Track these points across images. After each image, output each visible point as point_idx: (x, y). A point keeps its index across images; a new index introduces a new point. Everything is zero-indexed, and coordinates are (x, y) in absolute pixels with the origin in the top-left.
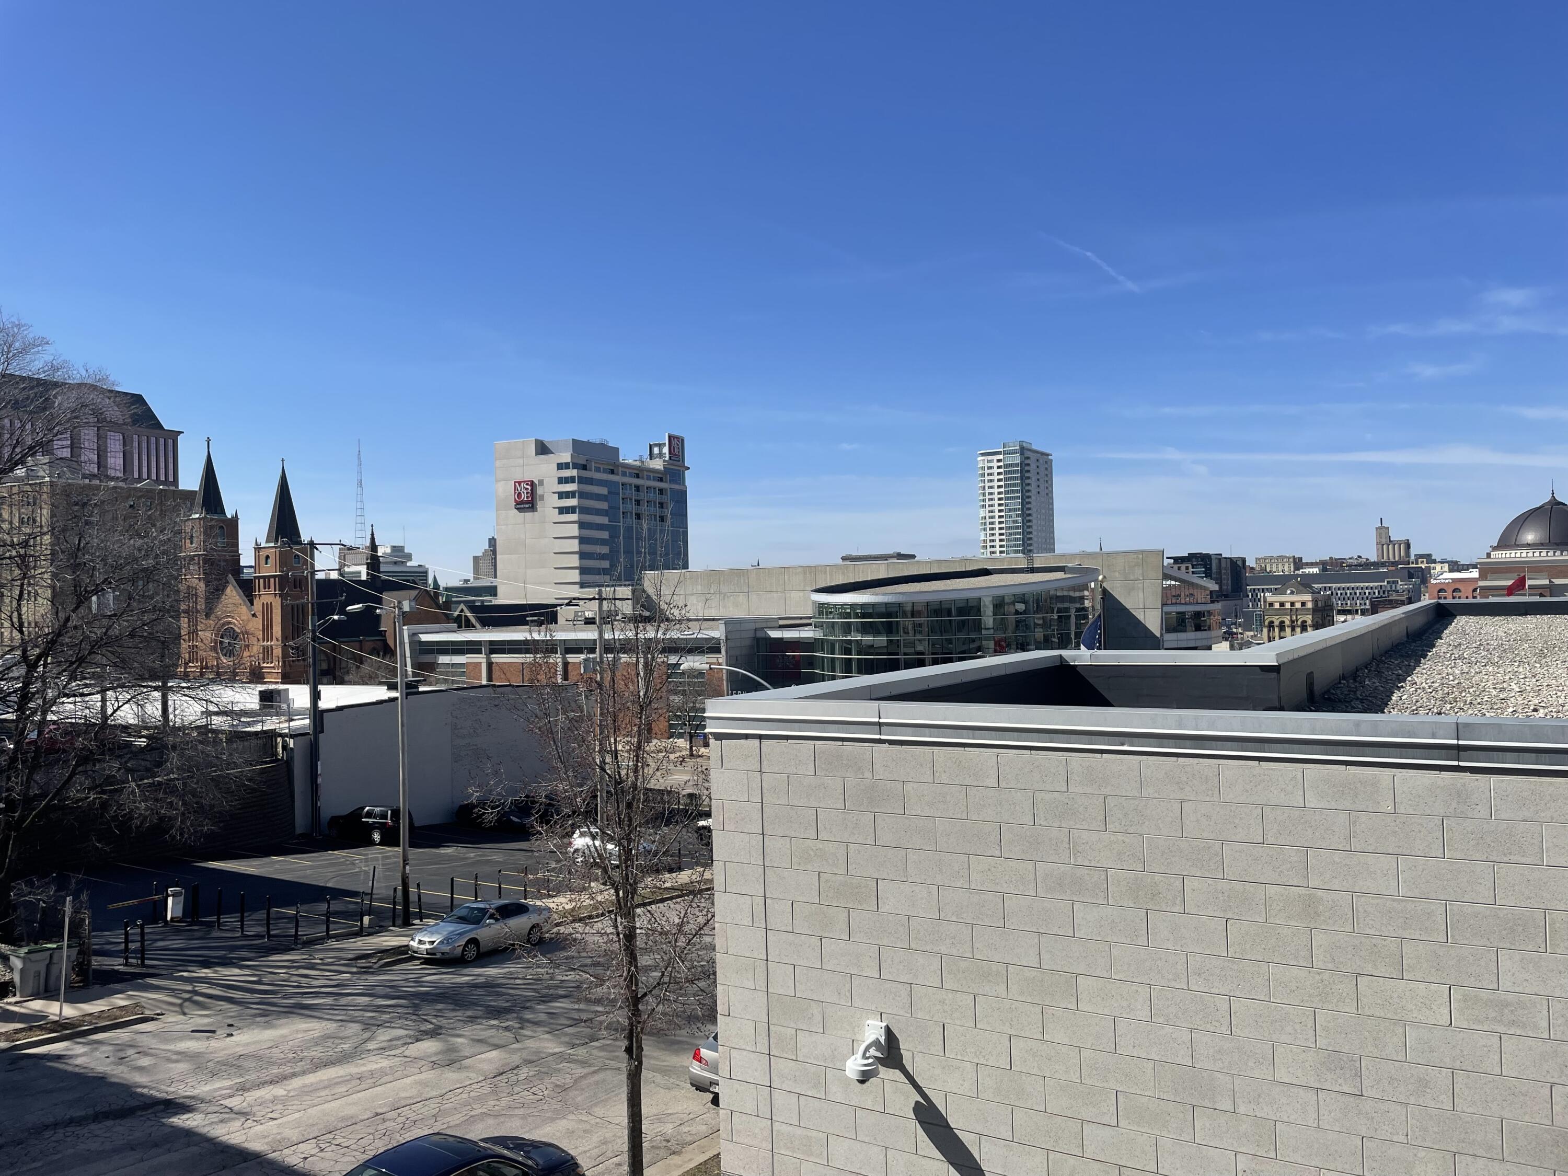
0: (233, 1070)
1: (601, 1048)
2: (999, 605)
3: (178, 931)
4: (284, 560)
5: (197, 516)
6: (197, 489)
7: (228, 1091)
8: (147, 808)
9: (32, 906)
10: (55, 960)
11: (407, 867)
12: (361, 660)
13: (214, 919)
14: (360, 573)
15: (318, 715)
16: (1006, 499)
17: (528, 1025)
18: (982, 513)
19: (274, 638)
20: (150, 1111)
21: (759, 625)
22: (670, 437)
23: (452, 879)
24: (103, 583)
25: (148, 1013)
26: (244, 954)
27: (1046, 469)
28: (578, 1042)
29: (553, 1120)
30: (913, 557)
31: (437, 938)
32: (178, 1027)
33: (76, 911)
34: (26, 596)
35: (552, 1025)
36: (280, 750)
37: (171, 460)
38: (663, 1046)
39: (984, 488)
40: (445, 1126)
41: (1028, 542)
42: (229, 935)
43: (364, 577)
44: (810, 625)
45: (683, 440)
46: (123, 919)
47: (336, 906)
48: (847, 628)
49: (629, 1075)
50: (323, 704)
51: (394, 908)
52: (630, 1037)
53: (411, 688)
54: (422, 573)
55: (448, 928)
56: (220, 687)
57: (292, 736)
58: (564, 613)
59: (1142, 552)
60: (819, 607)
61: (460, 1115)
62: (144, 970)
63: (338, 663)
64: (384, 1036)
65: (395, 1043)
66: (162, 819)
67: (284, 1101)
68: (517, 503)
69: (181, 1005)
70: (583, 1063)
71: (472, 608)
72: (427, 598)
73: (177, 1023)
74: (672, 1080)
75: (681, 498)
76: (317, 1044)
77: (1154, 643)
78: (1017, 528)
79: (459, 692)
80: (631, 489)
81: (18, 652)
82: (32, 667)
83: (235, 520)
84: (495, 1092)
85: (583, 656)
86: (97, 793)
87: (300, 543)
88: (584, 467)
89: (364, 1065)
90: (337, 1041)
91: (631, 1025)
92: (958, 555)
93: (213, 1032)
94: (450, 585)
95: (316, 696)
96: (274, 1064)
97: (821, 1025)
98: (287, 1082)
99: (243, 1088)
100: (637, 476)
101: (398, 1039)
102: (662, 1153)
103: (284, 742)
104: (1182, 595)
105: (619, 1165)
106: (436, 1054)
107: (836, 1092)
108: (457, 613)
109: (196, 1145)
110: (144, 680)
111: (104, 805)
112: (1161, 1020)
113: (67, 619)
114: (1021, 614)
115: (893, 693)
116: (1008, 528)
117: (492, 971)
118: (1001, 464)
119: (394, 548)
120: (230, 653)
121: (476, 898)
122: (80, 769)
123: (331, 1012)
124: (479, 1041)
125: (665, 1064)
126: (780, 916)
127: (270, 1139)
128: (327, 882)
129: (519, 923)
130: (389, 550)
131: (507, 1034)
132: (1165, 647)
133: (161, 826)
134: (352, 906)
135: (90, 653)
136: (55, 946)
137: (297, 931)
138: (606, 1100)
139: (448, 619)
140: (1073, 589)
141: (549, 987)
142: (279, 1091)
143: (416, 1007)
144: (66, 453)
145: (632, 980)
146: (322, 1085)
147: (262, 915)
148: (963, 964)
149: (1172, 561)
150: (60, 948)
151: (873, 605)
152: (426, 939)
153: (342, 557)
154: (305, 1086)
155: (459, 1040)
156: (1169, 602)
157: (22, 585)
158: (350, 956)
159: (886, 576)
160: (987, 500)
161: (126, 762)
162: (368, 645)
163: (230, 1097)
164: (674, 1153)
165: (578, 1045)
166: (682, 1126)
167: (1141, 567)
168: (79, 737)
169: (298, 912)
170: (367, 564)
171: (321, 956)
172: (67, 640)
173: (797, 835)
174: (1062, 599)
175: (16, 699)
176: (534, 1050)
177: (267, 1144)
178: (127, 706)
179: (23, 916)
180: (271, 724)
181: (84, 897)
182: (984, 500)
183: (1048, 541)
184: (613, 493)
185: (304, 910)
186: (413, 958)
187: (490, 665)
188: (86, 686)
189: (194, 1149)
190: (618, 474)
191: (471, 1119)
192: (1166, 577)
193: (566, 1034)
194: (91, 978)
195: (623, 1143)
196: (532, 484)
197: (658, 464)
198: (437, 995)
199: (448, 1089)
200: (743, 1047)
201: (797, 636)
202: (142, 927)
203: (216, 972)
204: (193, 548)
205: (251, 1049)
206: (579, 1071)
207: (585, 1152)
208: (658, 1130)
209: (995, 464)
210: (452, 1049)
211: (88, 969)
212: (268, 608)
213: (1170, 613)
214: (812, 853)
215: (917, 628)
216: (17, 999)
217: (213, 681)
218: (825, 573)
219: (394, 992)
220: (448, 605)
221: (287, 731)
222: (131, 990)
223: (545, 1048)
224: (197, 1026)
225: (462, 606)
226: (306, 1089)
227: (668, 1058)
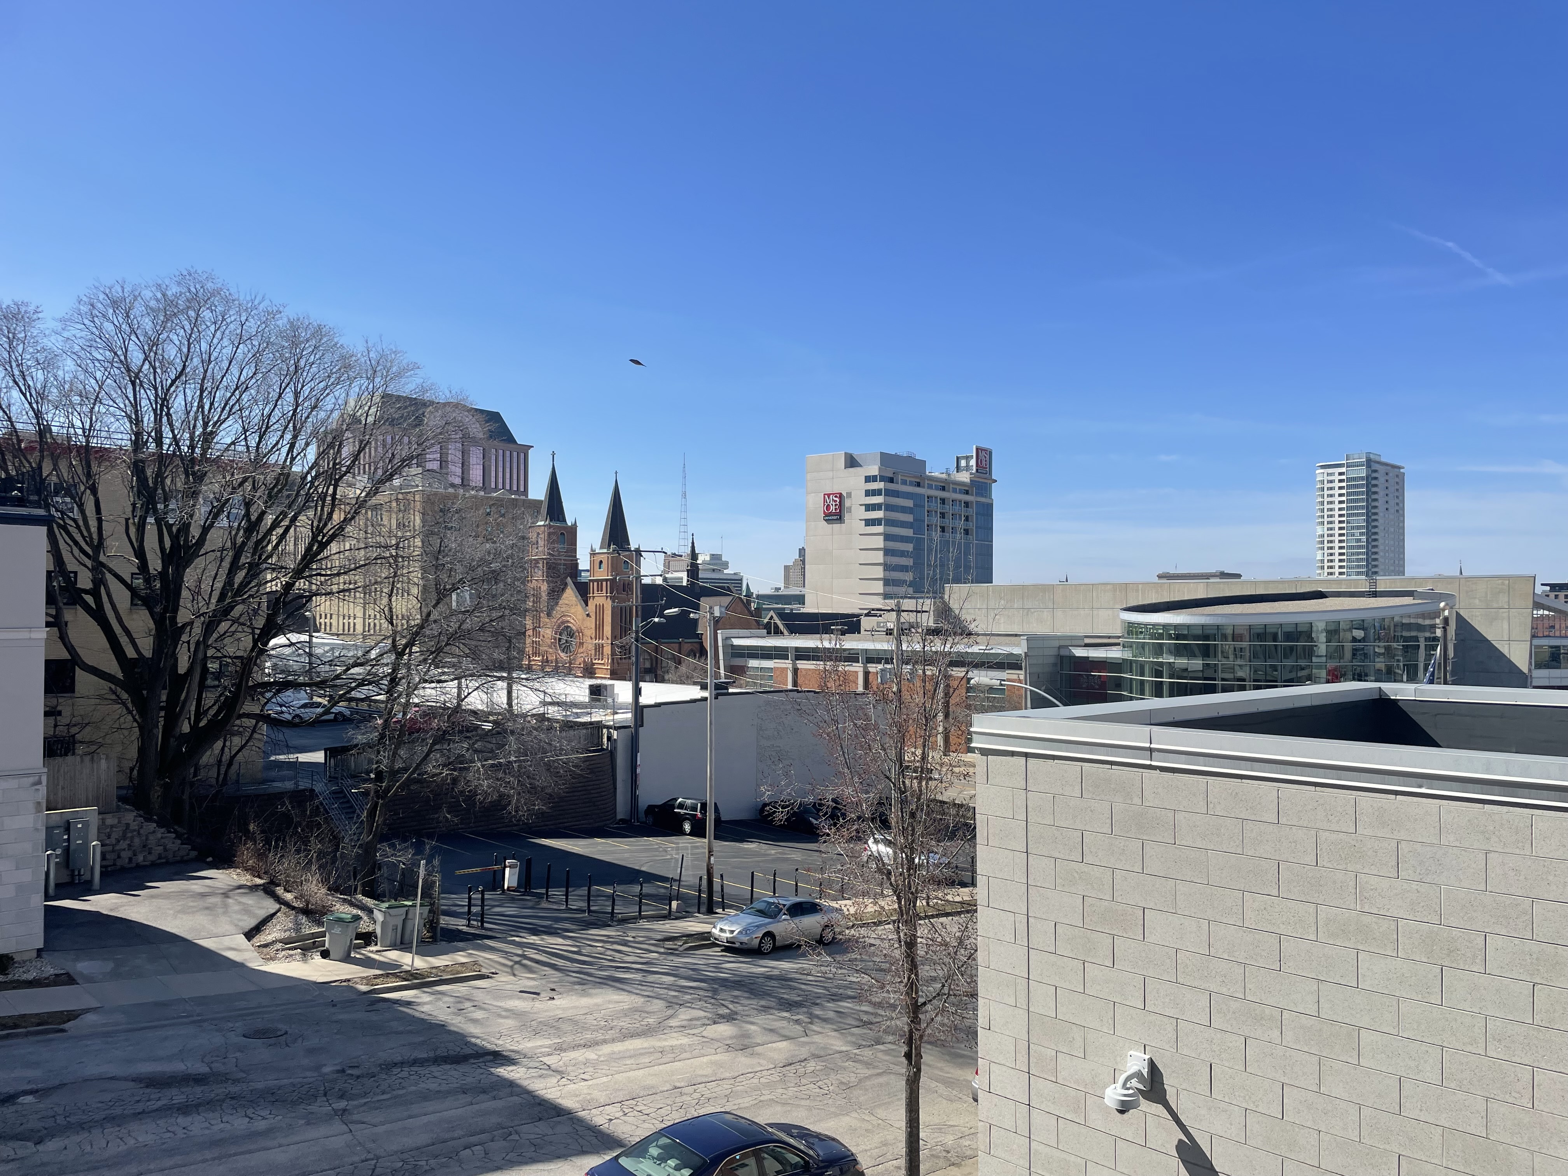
0: (552, 1031)
1: (886, 1052)
2: (1333, 632)
3: (513, 899)
4: (615, 566)
5: (542, 523)
6: (543, 499)
7: (547, 1050)
8: (489, 787)
9: (395, 866)
10: (410, 916)
11: (712, 858)
12: (679, 662)
13: (543, 891)
14: (682, 578)
15: (639, 710)
16: (1349, 515)
17: (816, 1020)
18: (1319, 530)
19: (605, 638)
20: (481, 1060)
21: (1063, 643)
22: (977, 449)
23: (753, 873)
24: (459, 582)
25: (484, 971)
26: (568, 926)
27: (1397, 483)
28: (864, 1043)
29: (836, 1115)
30: (1239, 576)
31: (737, 929)
32: (509, 987)
33: (429, 874)
34: (395, 591)
35: (840, 1022)
36: (605, 740)
37: (522, 472)
38: (947, 1057)
39: (1322, 503)
40: (736, 1107)
41: (1373, 563)
42: (555, 907)
43: (685, 584)
44: (1118, 644)
45: (991, 453)
46: (468, 885)
47: (648, 889)
48: (1159, 650)
49: (908, 1080)
50: (644, 700)
51: (700, 895)
52: (910, 1042)
53: (720, 689)
54: (737, 581)
55: (748, 919)
56: (553, 680)
57: (616, 728)
58: (866, 623)
59: (1508, 577)
60: (1129, 627)
61: (750, 1099)
62: (483, 932)
63: (659, 662)
64: (685, 1015)
65: (694, 1022)
66: (501, 796)
67: (595, 1064)
68: (826, 515)
69: (512, 967)
70: (868, 1064)
71: (782, 615)
72: (741, 604)
73: (507, 983)
74: (954, 1092)
75: (987, 512)
76: (626, 1015)
77: (1520, 680)
78: (1360, 547)
79: (764, 695)
80: (936, 502)
81: (390, 641)
82: (400, 655)
83: (574, 528)
84: (783, 1080)
85: (880, 666)
86: (449, 770)
87: (629, 550)
88: (891, 480)
89: (665, 1040)
90: (644, 1015)
91: (911, 1032)
92: (1290, 575)
93: (538, 994)
94: (762, 592)
95: (637, 692)
96: (588, 1029)
97: (1082, 1050)
98: (598, 1048)
99: (560, 1049)
100: (943, 489)
101: (698, 1019)
102: (941, 1163)
103: (609, 733)
104: (1557, 626)
105: (899, 1168)
106: (731, 1038)
107: (1096, 1119)
108: (766, 621)
109: (517, 1096)
110: (491, 670)
111: (455, 781)
112: (1453, 1085)
113: (429, 614)
114: (1360, 641)
115: (1177, 719)
116: (1349, 547)
117: (785, 965)
118: (1344, 477)
119: (713, 556)
120: (566, 649)
121: (774, 893)
122: (437, 747)
123: (640, 987)
124: (771, 1030)
125: (949, 1075)
126: (1042, 937)
127: (581, 1098)
128: (642, 865)
129: (811, 922)
130: (708, 558)
131: (798, 1027)
132: (1534, 684)
133: (500, 803)
134: (663, 891)
135: (447, 644)
136: (410, 903)
137: (613, 909)
138: (889, 1103)
139: (759, 625)
140: (1423, 616)
141: (838, 987)
142: (590, 1054)
143: (715, 991)
144: (435, 466)
145: (912, 987)
146: (628, 1054)
147: (584, 891)
148: (1234, 1005)
149: (1548, 588)
150: (414, 906)
151: (1189, 627)
152: (726, 928)
153: (667, 565)
154: (613, 1053)
155: (753, 1027)
156: (1540, 634)
157: (393, 582)
158: (659, 937)
159: (1205, 597)
160: (1326, 517)
161: (474, 744)
162: (686, 647)
163: (549, 1055)
164: (953, 1164)
165: (865, 1046)
166: (963, 1139)
167: (1507, 594)
168: (435, 718)
169: (615, 892)
170: (688, 571)
171: (634, 935)
172: (428, 633)
173: (1062, 856)
174: (1409, 627)
175: (386, 683)
176: (822, 1045)
177: (578, 1102)
178: (475, 692)
179: (385, 875)
180: (598, 716)
181: (436, 862)
182: (1323, 517)
183: (1397, 562)
184: (918, 506)
185: (620, 889)
186: (714, 945)
187: (796, 671)
188: (444, 673)
189: (516, 1099)
190: (924, 487)
191: (761, 1104)
192: (1537, 605)
193: (853, 1035)
194: (439, 935)
195: (901, 1148)
196: (841, 496)
197: (964, 477)
198: (735, 982)
199: (740, 1073)
200: (1002, 1062)
201: (1104, 655)
202: (483, 893)
203: (542, 940)
204: (539, 551)
205: (569, 1014)
206: (864, 1072)
207: (866, 1151)
208: (939, 1140)
209: (1337, 478)
210: (745, 1035)
211: (436, 927)
212: (600, 609)
213: (1541, 647)
214: (1076, 875)
215: (1238, 653)
216: (378, 948)
217: (548, 674)
218: (1137, 590)
219: (696, 975)
220: (759, 612)
221: (612, 723)
222: (473, 949)
223: (832, 1045)
224: (525, 987)
225: (772, 613)
226: (615, 1056)
227: (952, 1071)
